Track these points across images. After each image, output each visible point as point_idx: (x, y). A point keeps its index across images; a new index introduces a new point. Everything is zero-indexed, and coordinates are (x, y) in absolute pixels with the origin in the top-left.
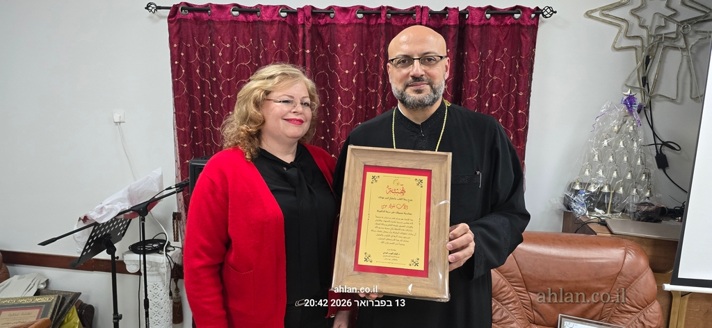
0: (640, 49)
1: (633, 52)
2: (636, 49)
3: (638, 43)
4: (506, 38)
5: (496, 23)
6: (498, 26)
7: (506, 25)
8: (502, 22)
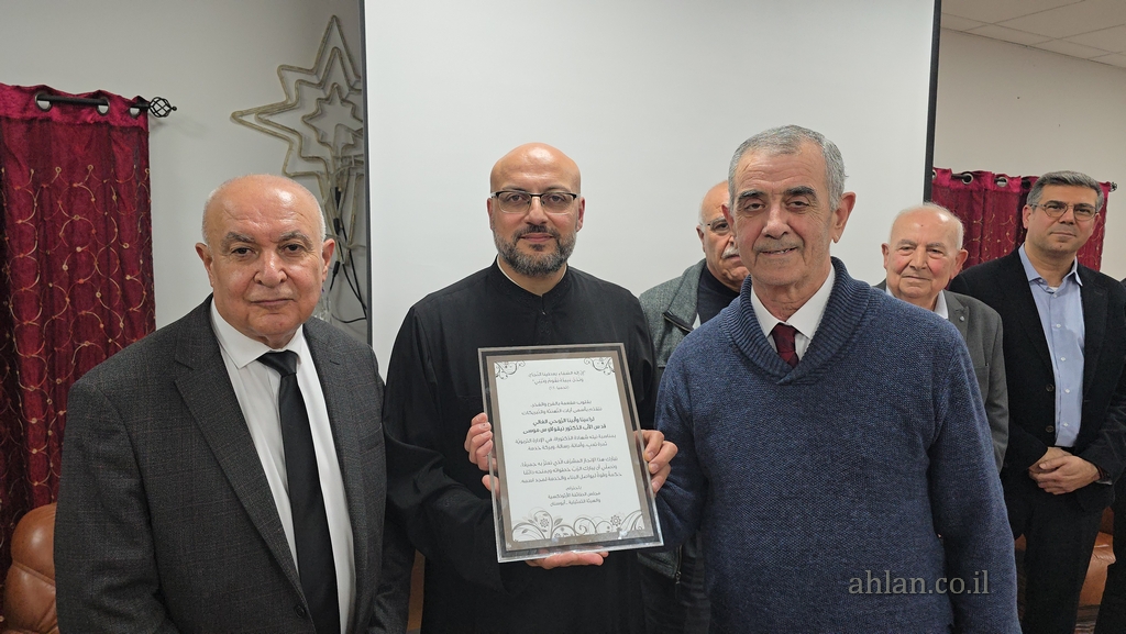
0: (324, 177)
1: (316, 181)
2: (318, 177)
3: (320, 167)
4: (88, 147)
5: (67, 119)
6: (69, 124)
7: (85, 124)
8: (76, 118)
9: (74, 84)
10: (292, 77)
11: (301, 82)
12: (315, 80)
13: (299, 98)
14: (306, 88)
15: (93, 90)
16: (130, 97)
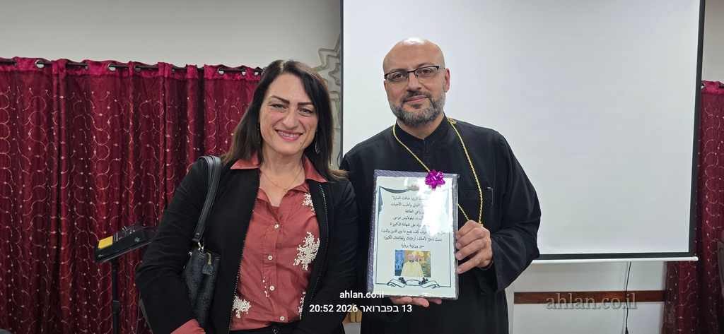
4: (238, 89)
5: (229, 78)
6: (230, 80)
7: (237, 80)
8: (234, 78)
9: (233, 64)
10: (325, 54)
11: (328, 56)
12: (335, 54)
13: (327, 63)
14: (331, 58)
15: (240, 66)
16: (254, 67)
